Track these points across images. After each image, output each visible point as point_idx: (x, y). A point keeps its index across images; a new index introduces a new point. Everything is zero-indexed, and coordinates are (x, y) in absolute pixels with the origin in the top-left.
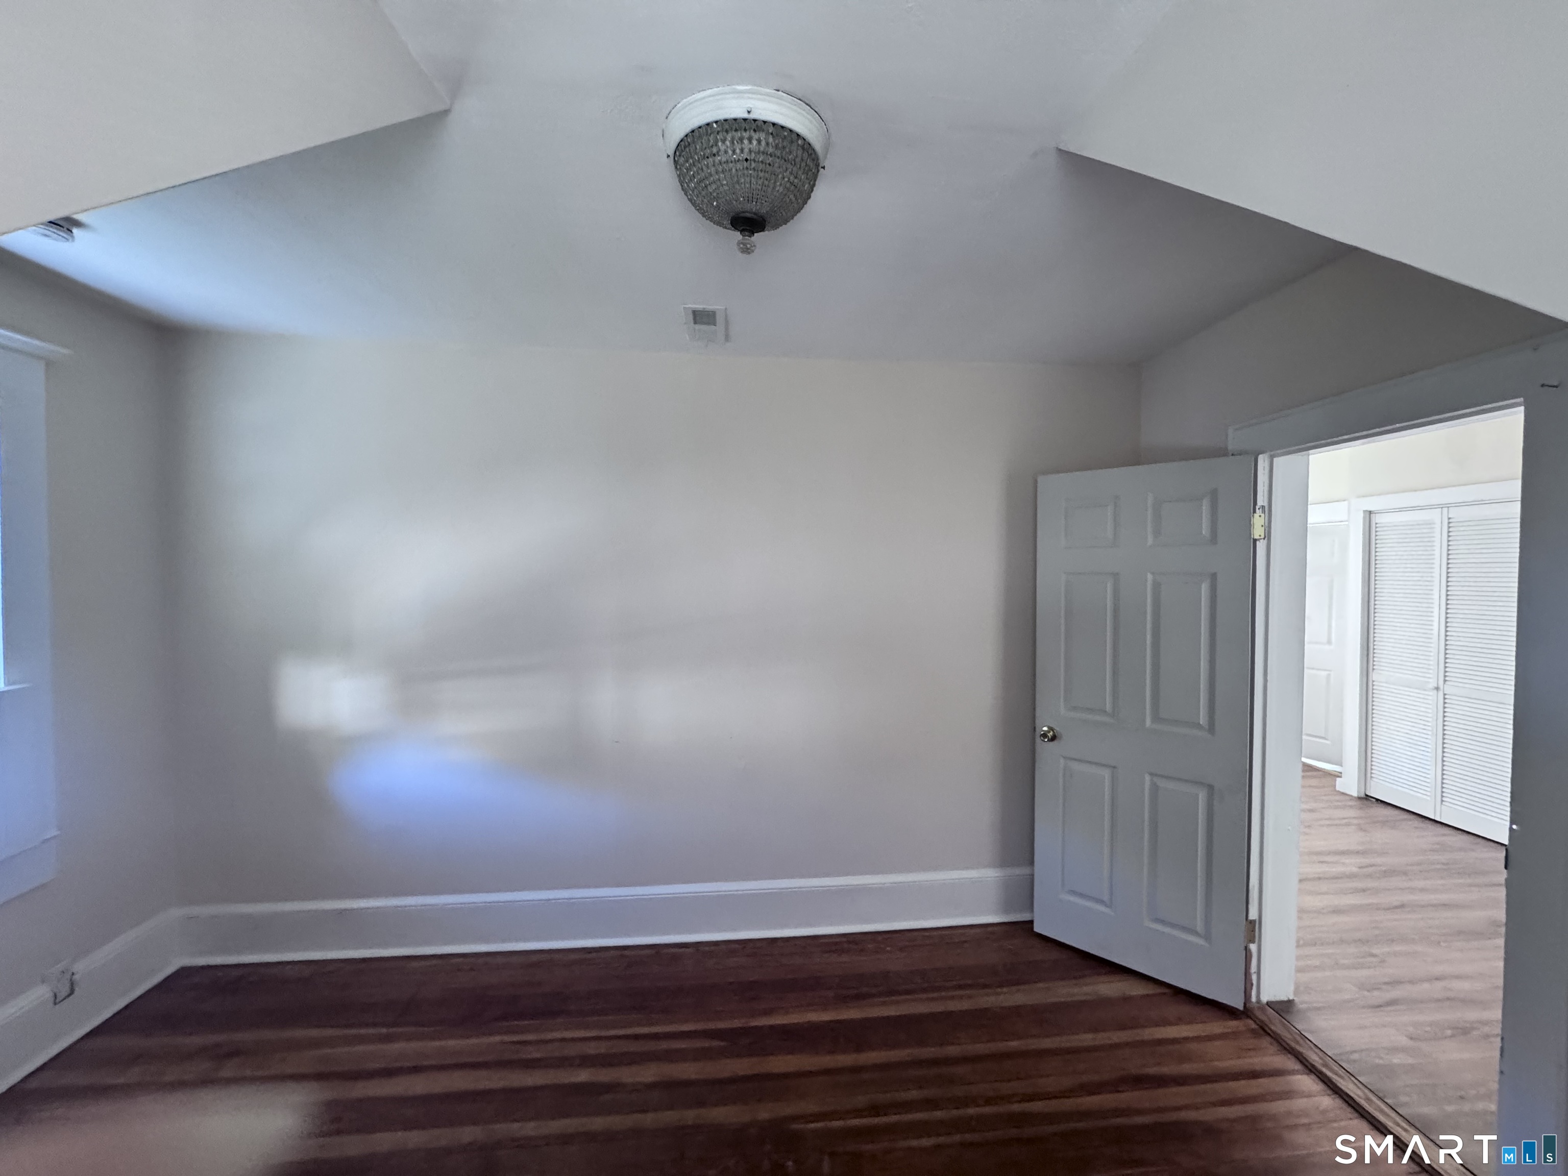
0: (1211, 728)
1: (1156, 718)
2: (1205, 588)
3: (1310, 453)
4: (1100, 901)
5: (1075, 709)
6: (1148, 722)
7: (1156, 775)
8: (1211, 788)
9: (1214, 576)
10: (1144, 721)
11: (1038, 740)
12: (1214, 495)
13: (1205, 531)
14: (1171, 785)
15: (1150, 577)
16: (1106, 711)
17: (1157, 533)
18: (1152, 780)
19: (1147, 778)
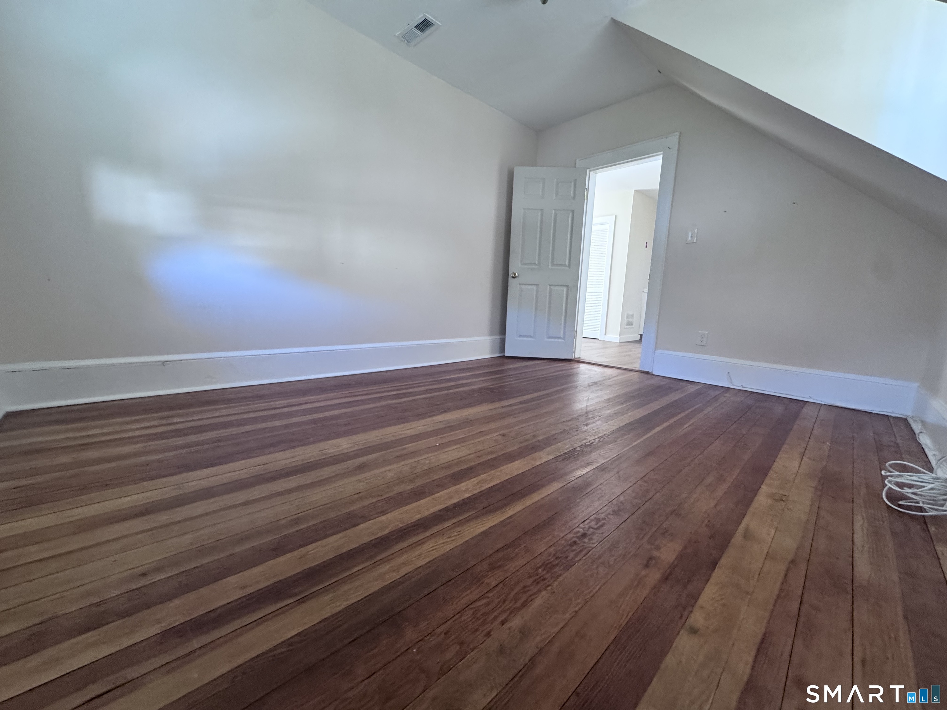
0: (569, 266)
1: (553, 264)
2: (570, 215)
3: (597, 172)
4: (531, 337)
5: (525, 264)
6: (550, 266)
7: (552, 285)
8: (567, 286)
9: (573, 212)
10: (549, 266)
11: (510, 279)
12: (575, 181)
13: (572, 195)
14: (557, 288)
15: (553, 211)
16: (535, 264)
17: (557, 194)
18: (550, 287)
19: (548, 287)
